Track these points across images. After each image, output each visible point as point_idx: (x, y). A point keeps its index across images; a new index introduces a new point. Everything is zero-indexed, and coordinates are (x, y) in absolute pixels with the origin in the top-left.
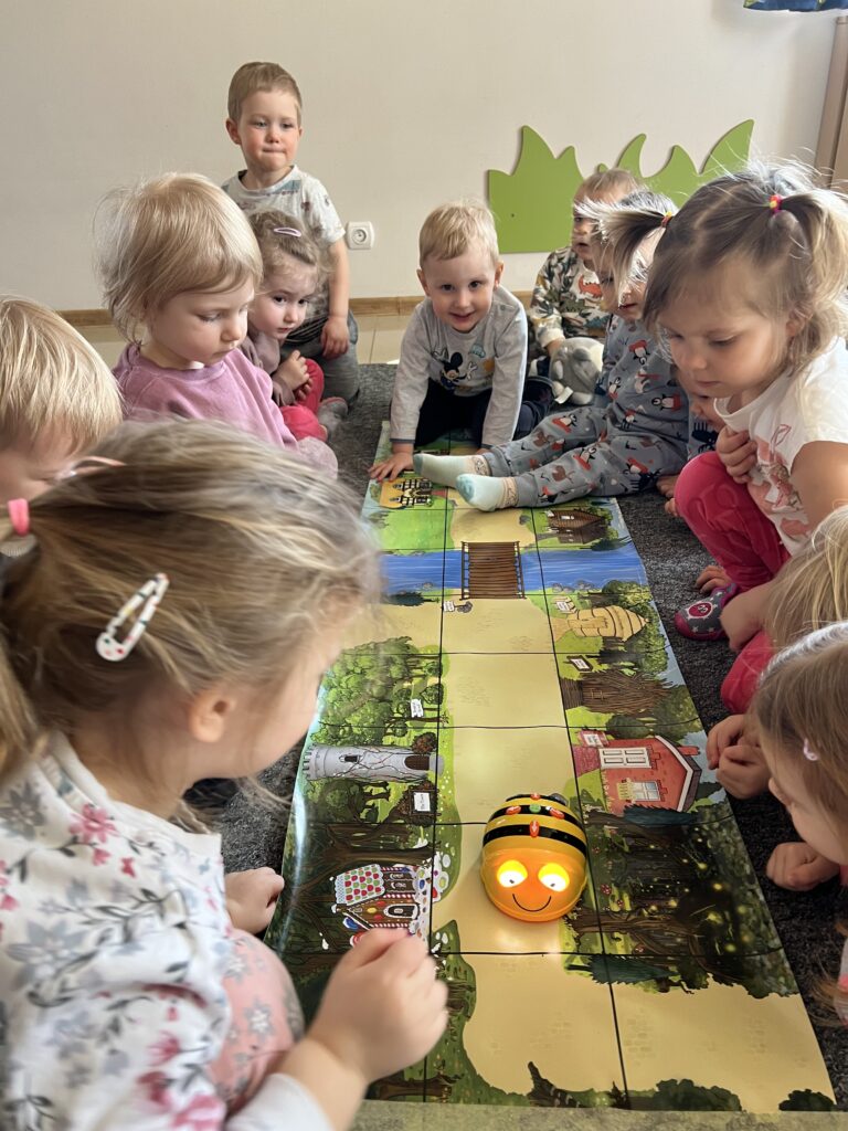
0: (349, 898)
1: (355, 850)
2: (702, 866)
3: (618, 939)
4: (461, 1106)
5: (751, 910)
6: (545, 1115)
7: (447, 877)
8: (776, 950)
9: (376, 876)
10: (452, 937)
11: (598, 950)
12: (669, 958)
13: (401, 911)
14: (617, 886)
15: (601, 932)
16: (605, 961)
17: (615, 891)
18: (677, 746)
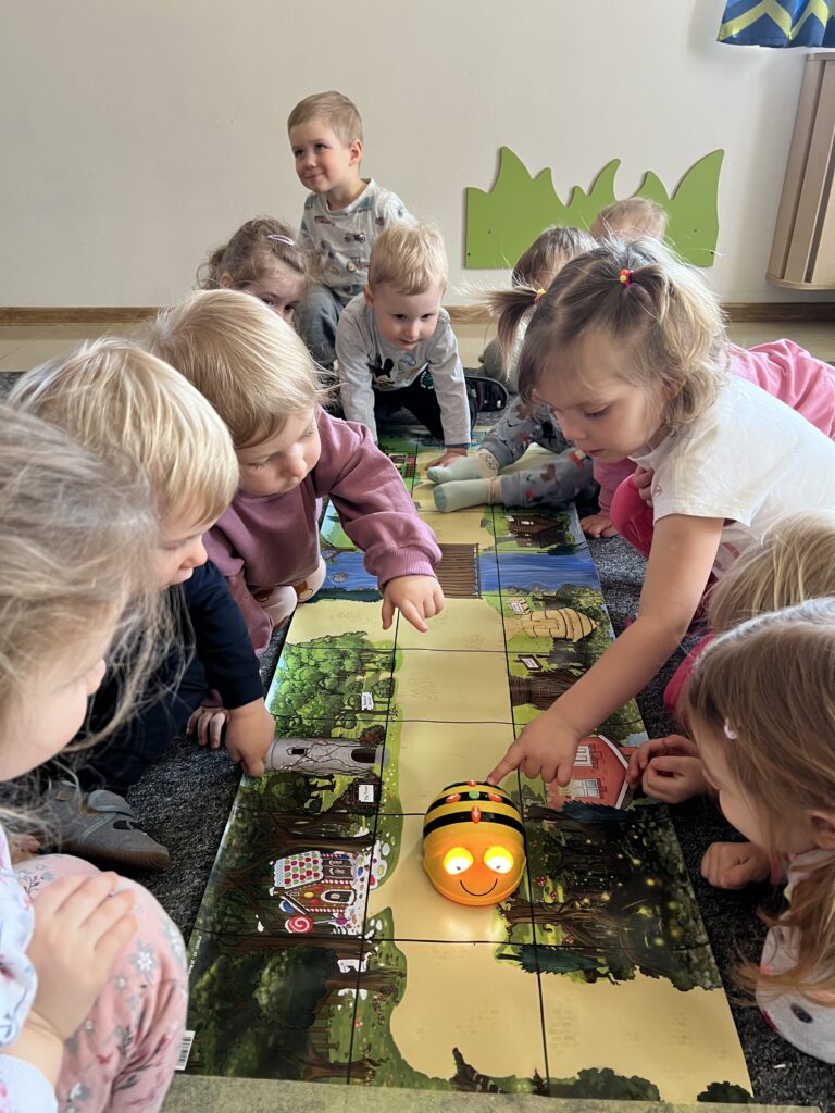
0: (287, 881)
1: (297, 837)
2: (636, 862)
3: (550, 930)
4: (384, 1089)
5: (681, 906)
6: (466, 1100)
7: (386, 865)
8: (702, 945)
9: (316, 862)
10: (386, 924)
11: (529, 940)
12: (599, 950)
13: (338, 896)
14: (552, 878)
15: (533, 923)
16: (536, 952)
17: (550, 884)
18: (618, 746)
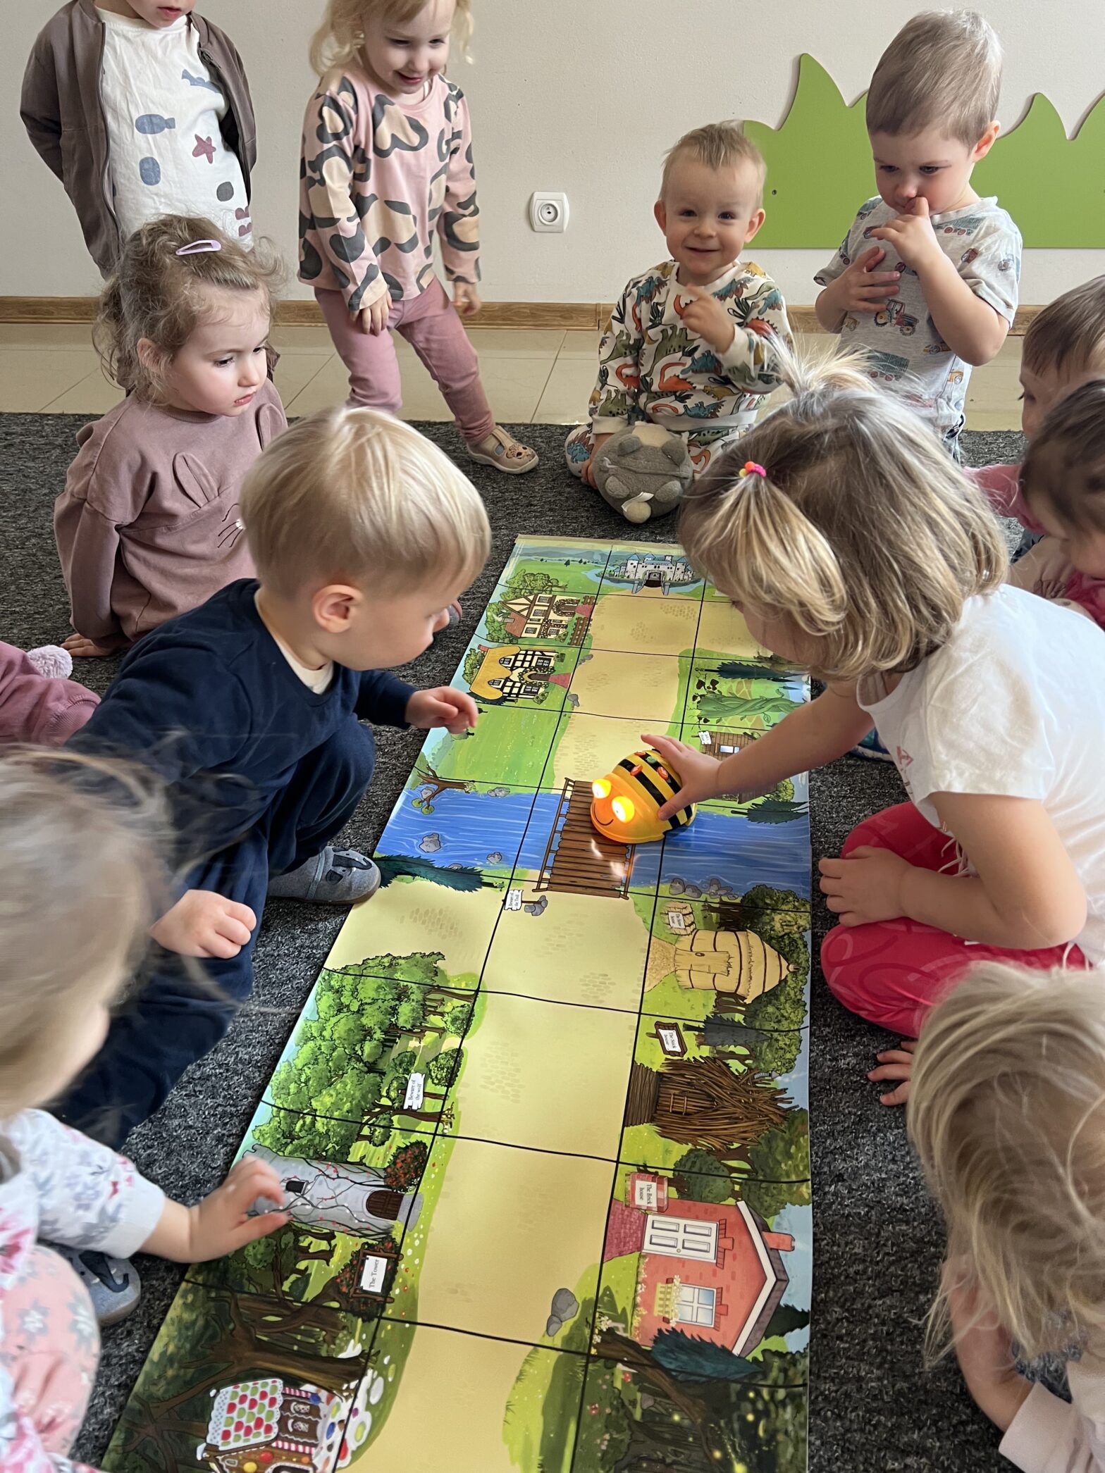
0: (226, 1435)
2: (739, 1469)
7: (369, 1422)
9: (273, 1402)
18: (763, 1228)
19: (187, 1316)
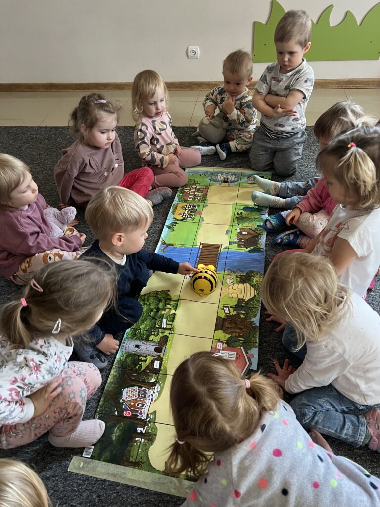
0: (126, 398)
1: (132, 380)
6: (166, 478)
7: (158, 395)
9: (136, 391)
10: (154, 416)
13: (141, 405)
18: (247, 353)
19: (115, 374)
